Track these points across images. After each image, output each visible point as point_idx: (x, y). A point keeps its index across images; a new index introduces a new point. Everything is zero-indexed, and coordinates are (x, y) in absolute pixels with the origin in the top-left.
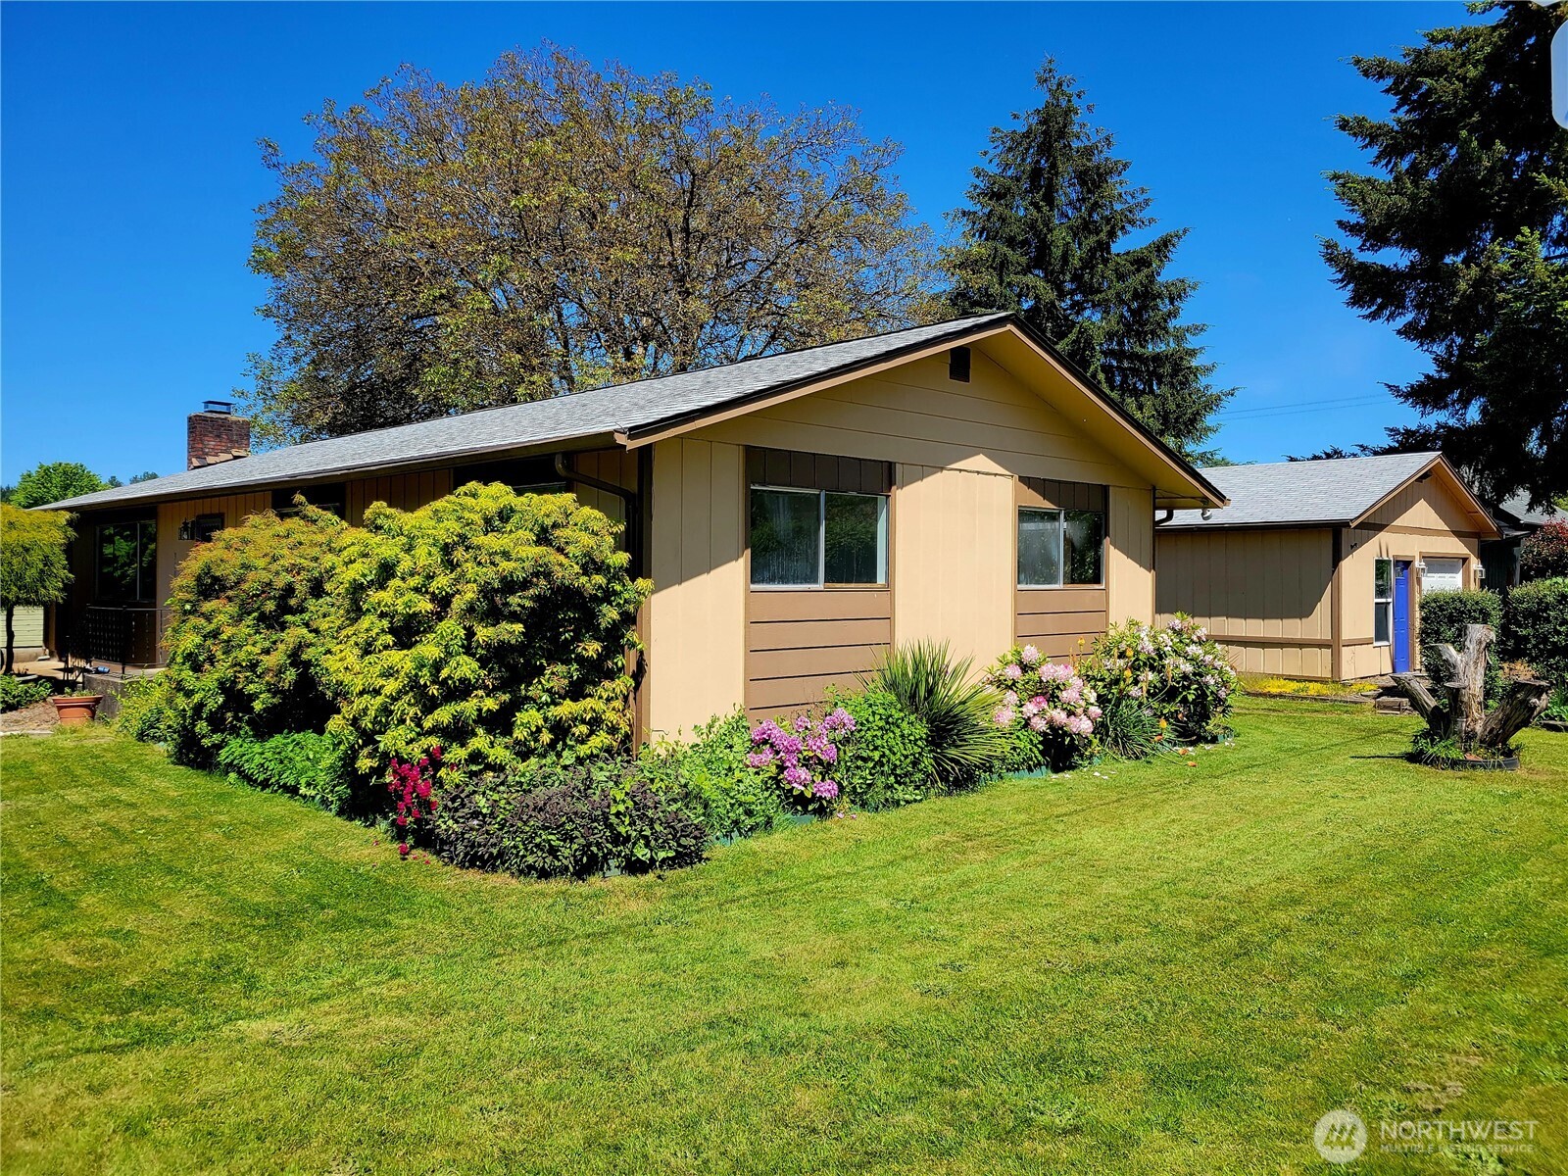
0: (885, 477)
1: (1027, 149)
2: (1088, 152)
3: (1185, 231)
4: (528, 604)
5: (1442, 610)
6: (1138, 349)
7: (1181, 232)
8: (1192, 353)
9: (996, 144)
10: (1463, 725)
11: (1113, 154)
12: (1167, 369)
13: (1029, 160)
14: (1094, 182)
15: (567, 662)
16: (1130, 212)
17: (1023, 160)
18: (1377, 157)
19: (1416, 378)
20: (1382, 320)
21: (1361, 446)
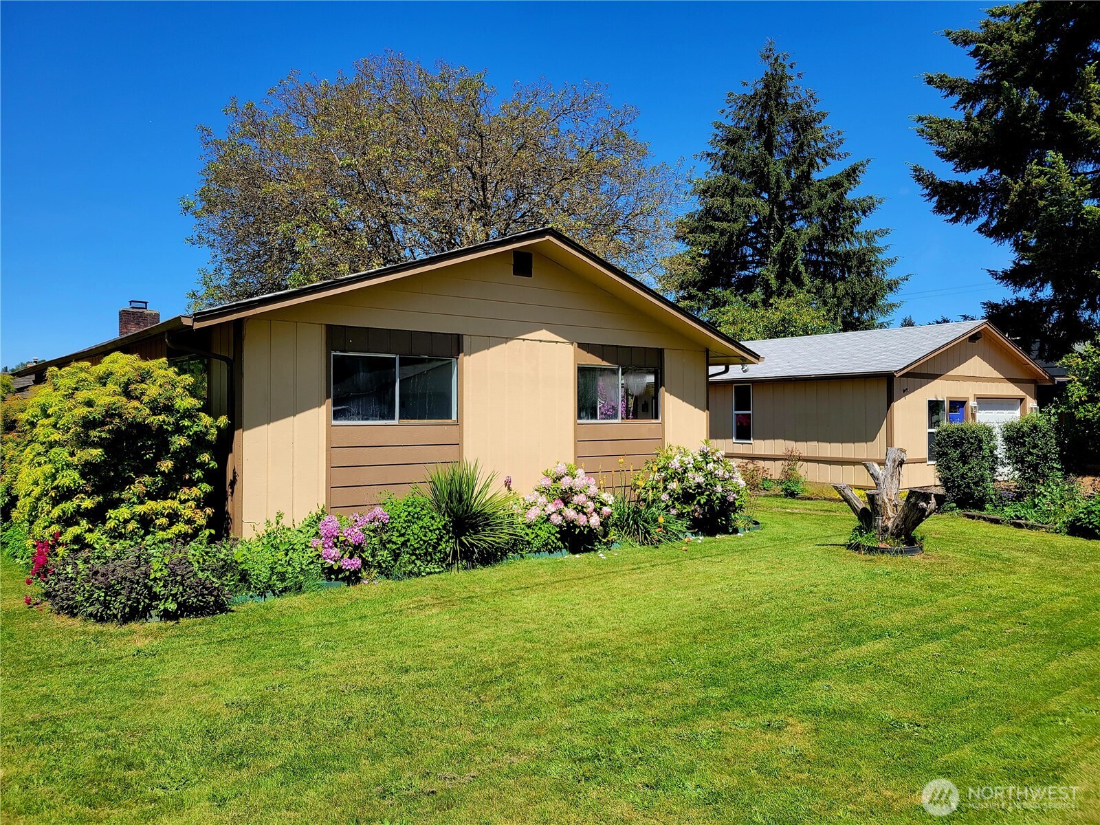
0: (454, 345)
1: (754, 107)
2: (799, 107)
3: (868, 162)
4: (104, 435)
5: (949, 437)
6: (832, 248)
7: (865, 162)
8: (879, 250)
9: (731, 104)
10: (880, 522)
11: (816, 109)
12: (854, 263)
13: (756, 114)
14: (802, 128)
15: (153, 474)
16: (829, 148)
17: (752, 115)
18: (958, 103)
19: (1009, 266)
20: (961, 223)
21: (964, 316)
